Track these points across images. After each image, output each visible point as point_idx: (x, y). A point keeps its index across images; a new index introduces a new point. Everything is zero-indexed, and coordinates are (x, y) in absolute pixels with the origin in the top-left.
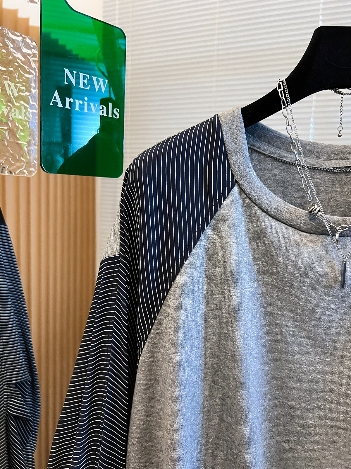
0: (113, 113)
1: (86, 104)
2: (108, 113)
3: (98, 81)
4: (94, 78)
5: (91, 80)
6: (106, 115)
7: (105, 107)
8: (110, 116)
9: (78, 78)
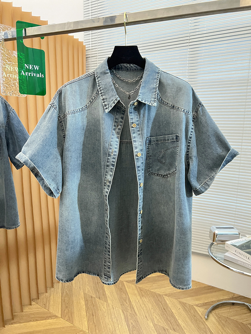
0: (41, 76)
1: (32, 74)
2: (40, 76)
3: (36, 67)
4: (35, 66)
5: (33, 66)
6: (39, 76)
7: (39, 75)
8: (41, 77)
9: (29, 66)
